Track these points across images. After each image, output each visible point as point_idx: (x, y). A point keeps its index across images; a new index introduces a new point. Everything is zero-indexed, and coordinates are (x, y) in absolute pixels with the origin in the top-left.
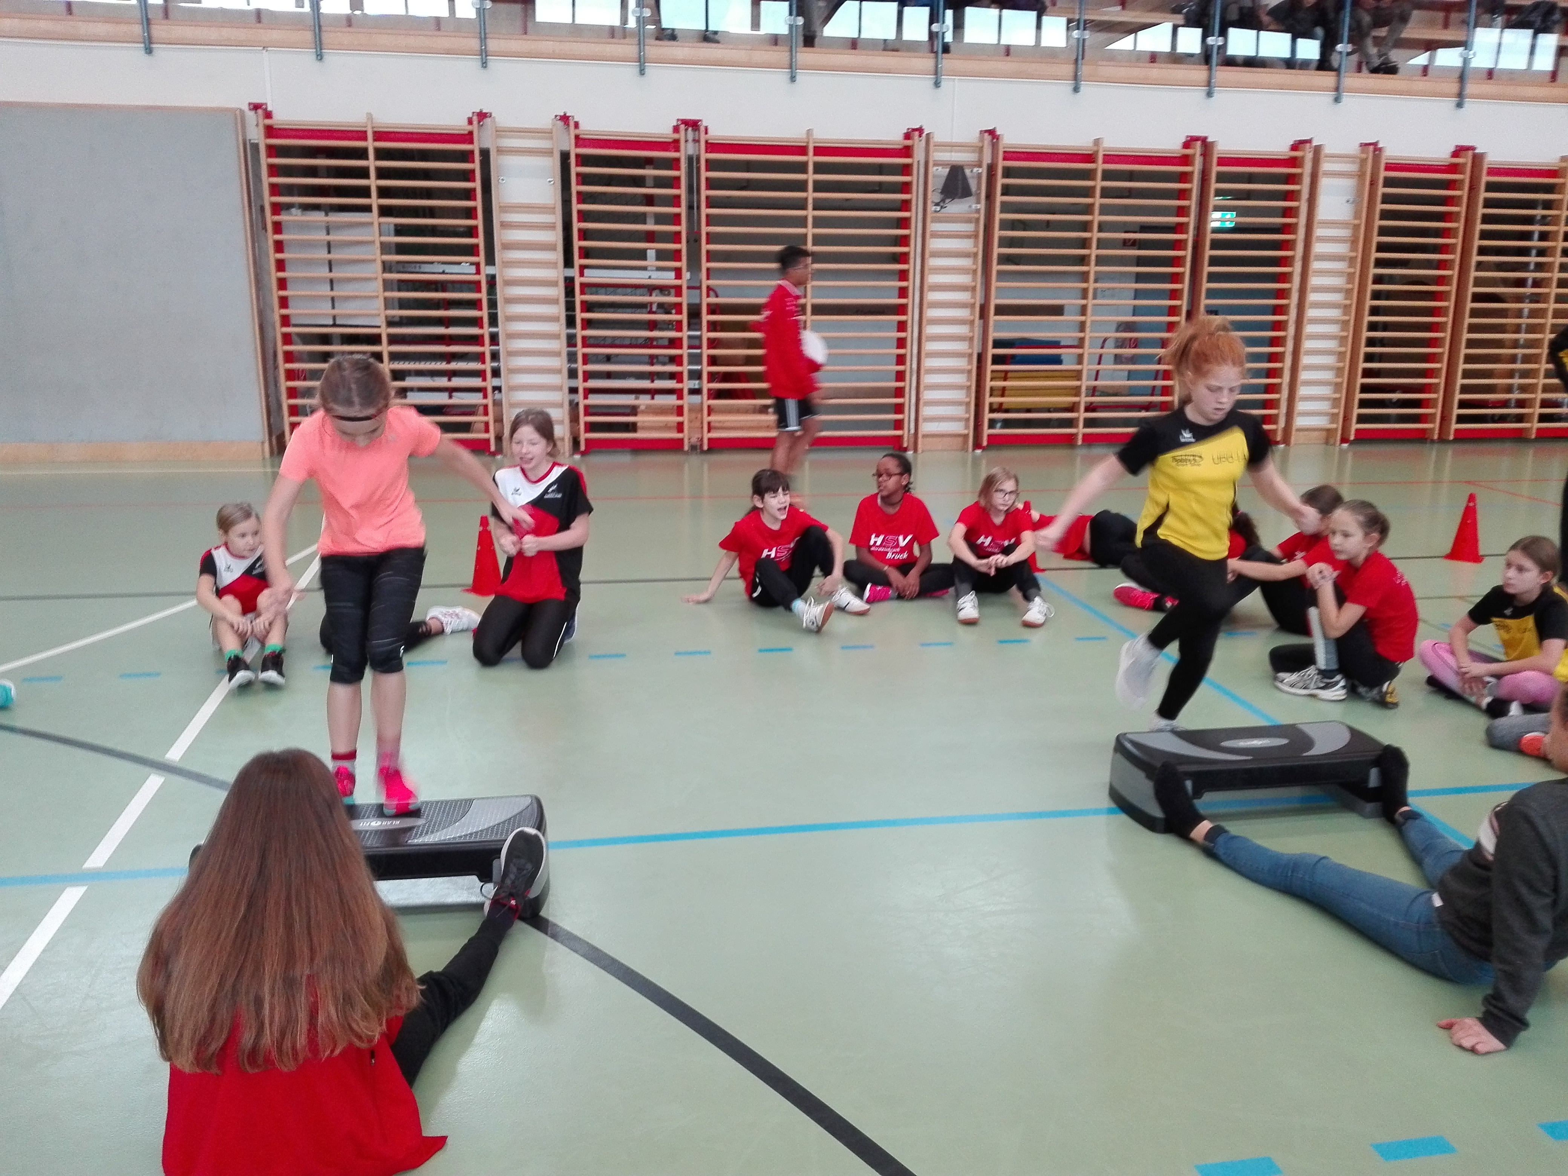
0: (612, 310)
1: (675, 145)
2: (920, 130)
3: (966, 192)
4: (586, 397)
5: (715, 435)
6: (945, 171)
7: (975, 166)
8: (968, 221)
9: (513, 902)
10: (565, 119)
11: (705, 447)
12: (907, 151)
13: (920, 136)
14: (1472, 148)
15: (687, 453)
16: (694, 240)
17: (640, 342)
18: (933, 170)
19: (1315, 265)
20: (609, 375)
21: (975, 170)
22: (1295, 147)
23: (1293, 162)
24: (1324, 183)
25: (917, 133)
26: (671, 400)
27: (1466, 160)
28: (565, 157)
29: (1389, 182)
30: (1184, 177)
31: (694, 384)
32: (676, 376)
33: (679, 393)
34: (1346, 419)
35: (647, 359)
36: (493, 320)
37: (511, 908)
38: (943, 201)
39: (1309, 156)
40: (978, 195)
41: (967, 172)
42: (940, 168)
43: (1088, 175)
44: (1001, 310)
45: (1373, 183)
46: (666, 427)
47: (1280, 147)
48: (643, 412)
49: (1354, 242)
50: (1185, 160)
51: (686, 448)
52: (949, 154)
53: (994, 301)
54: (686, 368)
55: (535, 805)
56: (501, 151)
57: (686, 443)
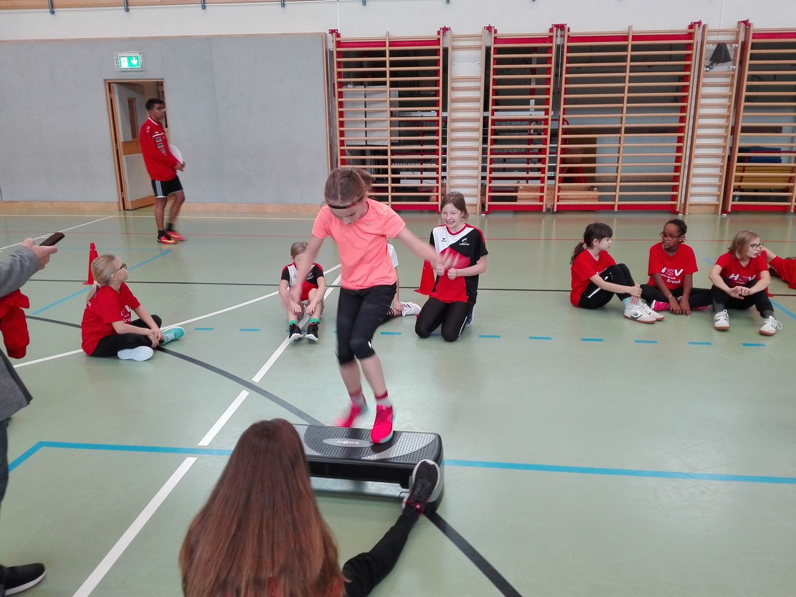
0: (509, 134)
1: (550, 39)
2: (699, 23)
3: (726, 59)
4: (490, 182)
5: (561, 203)
6: (714, 47)
7: (733, 43)
8: (727, 76)
9: (418, 506)
10: (489, 28)
11: (555, 210)
12: (690, 36)
13: (699, 26)
15: (544, 213)
16: (557, 93)
17: (522, 151)
18: (706, 46)
20: (504, 170)
21: (733, 45)
25: (697, 25)
26: (538, 183)
28: (488, 49)
31: (552, 174)
32: (541, 170)
33: (542, 180)
35: (526, 160)
36: (444, 141)
37: (417, 509)
38: (712, 64)
40: (735, 61)
41: (728, 47)
42: (711, 45)
44: (745, 130)
46: (534, 199)
48: (521, 190)
51: (544, 210)
52: (717, 36)
53: (741, 125)
54: (547, 165)
55: (437, 441)
56: (454, 48)
57: (544, 207)
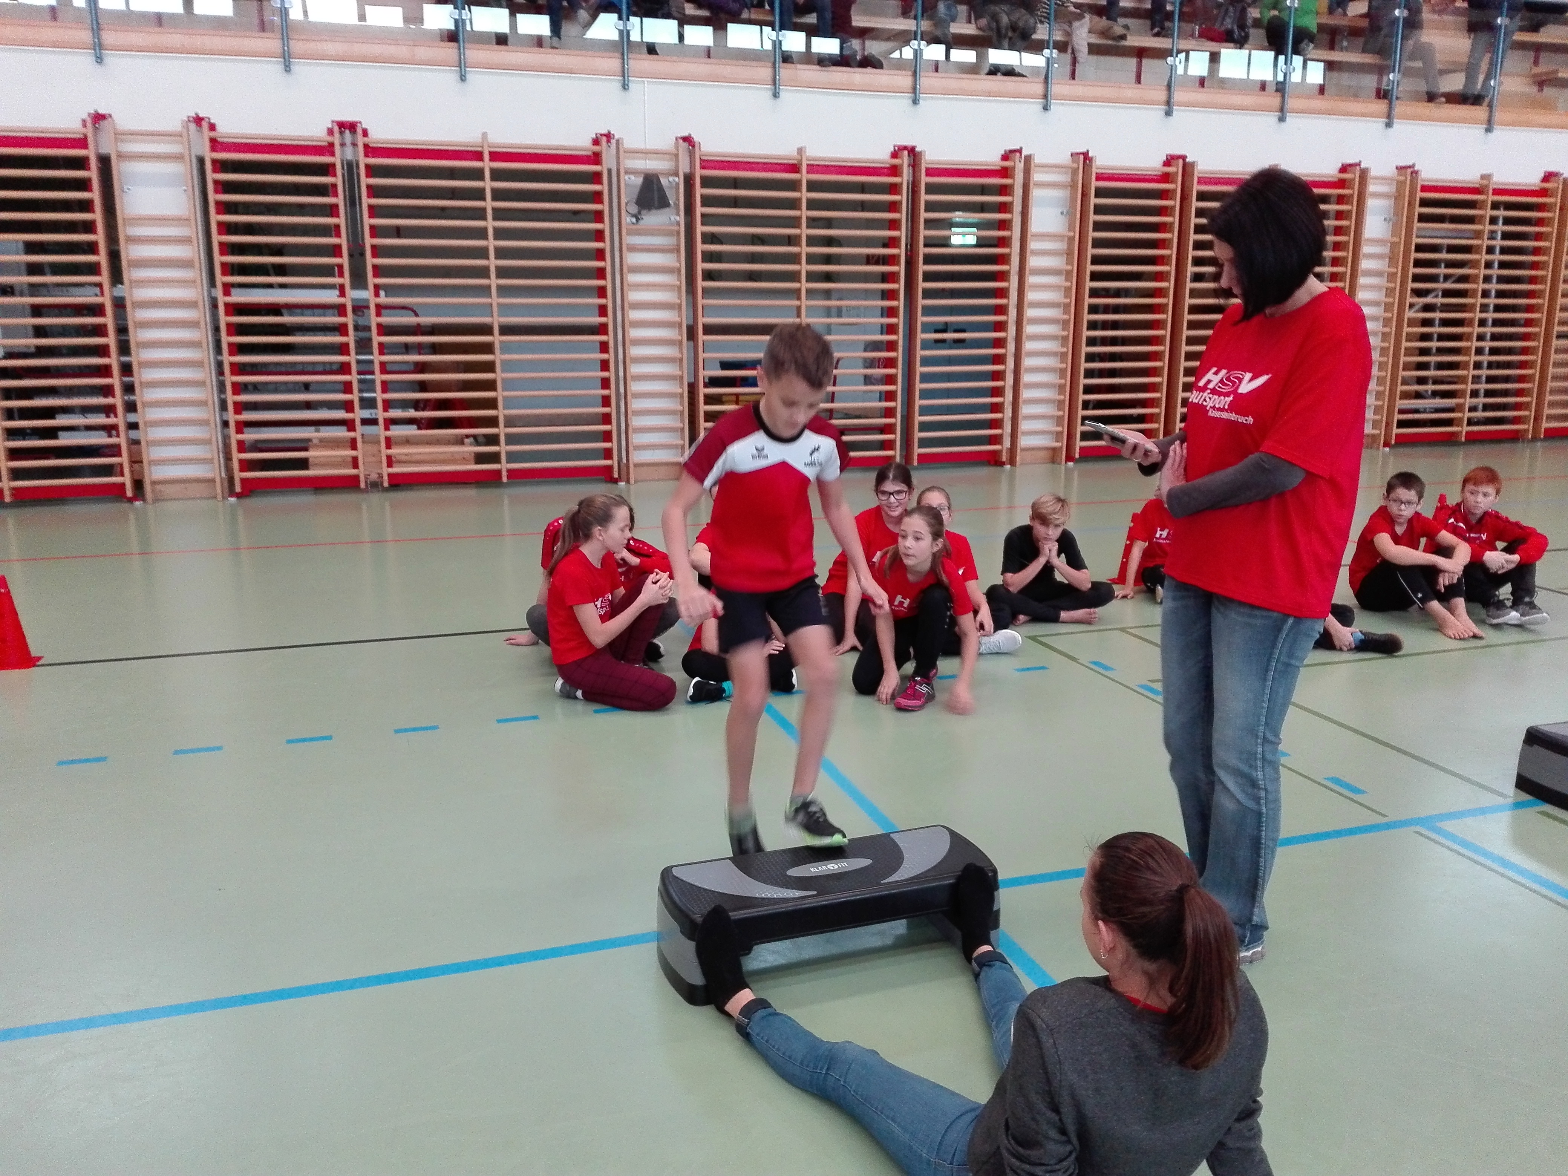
1: (329, 149)
2: (609, 136)
3: (663, 203)
5: (396, 470)
6: (639, 180)
7: (672, 175)
8: (669, 233)
10: (198, 120)
11: (386, 484)
12: (596, 158)
13: (609, 141)
14: (1184, 158)
15: (365, 491)
16: (357, 254)
18: (625, 178)
19: (1031, 280)
21: (671, 179)
22: (1005, 157)
23: (1005, 172)
24: (1036, 193)
25: (604, 139)
26: (341, 432)
27: (1176, 169)
28: (201, 161)
29: (1099, 193)
30: (894, 189)
31: (367, 414)
32: (348, 406)
33: (349, 425)
34: (1070, 436)
36: (124, 348)
38: (639, 213)
39: (1020, 167)
40: (677, 206)
41: (664, 181)
42: (632, 177)
43: (794, 186)
44: (709, 330)
45: (1084, 195)
46: (342, 464)
47: (991, 157)
48: (316, 446)
49: (1069, 254)
50: (894, 170)
51: (363, 485)
52: (643, 162)
53: (702, 321)
54: (355, 397)
56: (121, 156)
57: (362, 479)
